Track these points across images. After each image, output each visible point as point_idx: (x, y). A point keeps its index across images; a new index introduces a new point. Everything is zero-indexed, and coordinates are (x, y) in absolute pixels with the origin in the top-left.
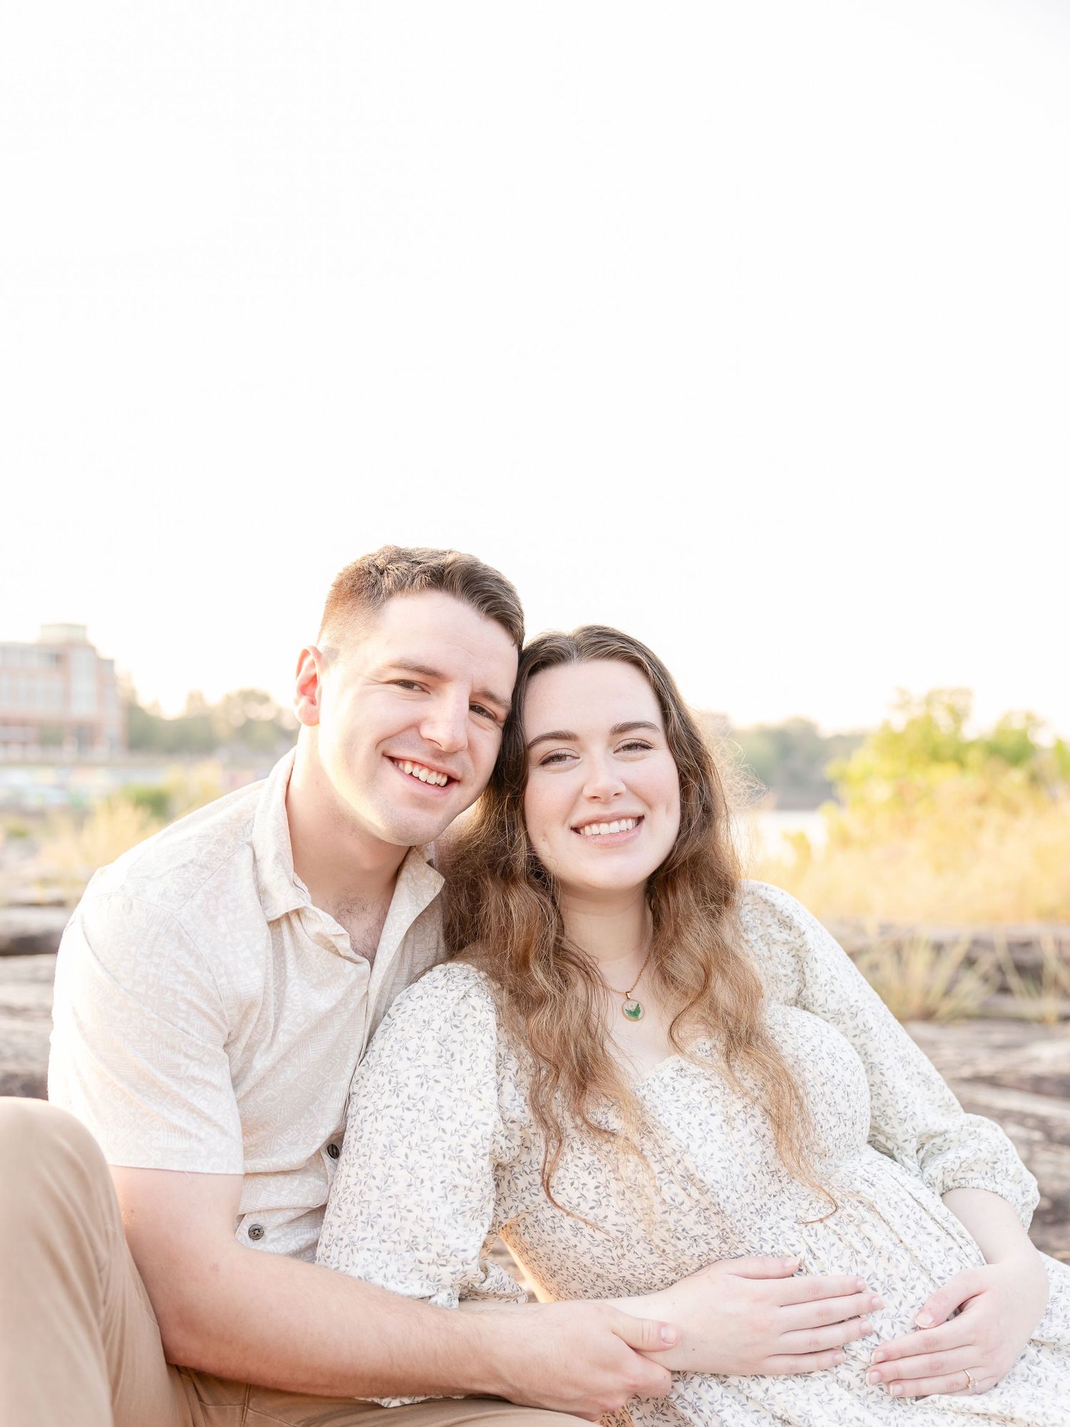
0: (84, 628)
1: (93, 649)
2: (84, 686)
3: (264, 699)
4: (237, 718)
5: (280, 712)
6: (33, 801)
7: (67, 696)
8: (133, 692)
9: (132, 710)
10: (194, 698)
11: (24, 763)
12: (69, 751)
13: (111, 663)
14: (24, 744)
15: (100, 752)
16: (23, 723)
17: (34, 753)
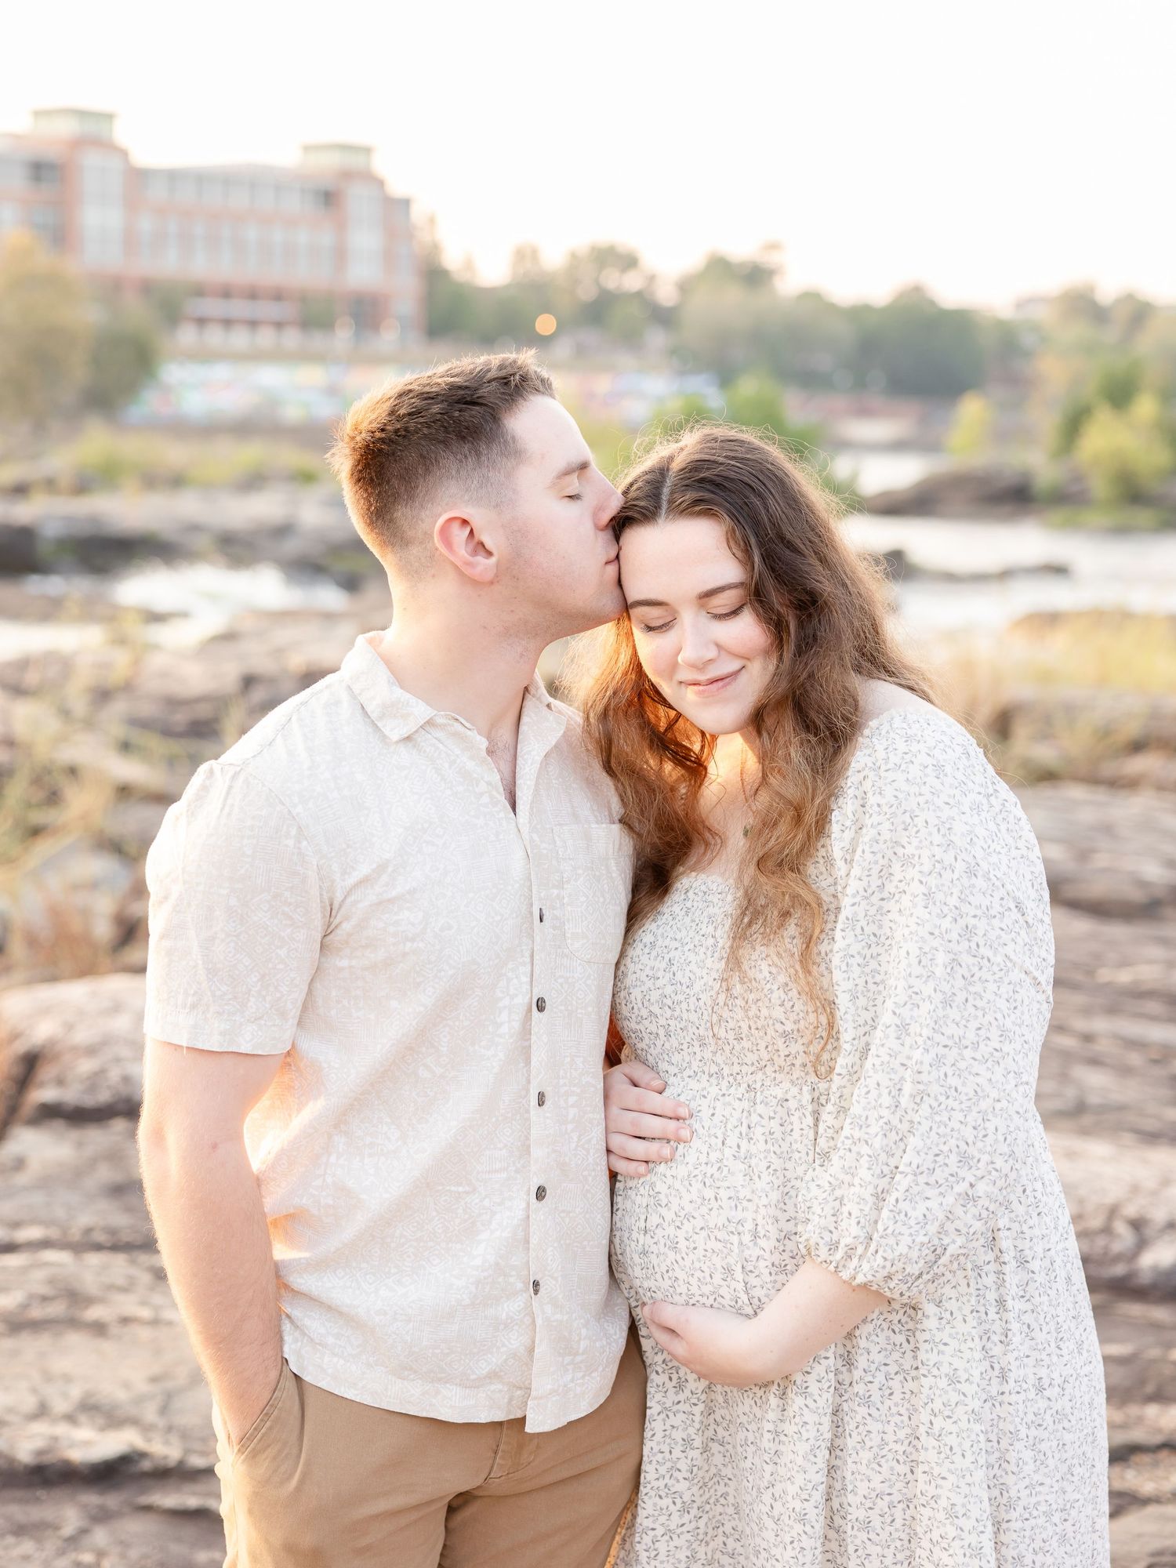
0: (367, 151)
1: (380, 183)
2: (365, 240)
3: (629, 262)
4: (586, 293)
5: (652, 278)
6: (292, 413)
7: (341, 255)
8: (435, 248)
9: (433, 275)
10: (525, 255)
11: (276, 356)
12: (342, 337)
13: (406, 203)
14: (279, 325)
15: (388, 338)
16: (278, 295)
17: (292, 338)
